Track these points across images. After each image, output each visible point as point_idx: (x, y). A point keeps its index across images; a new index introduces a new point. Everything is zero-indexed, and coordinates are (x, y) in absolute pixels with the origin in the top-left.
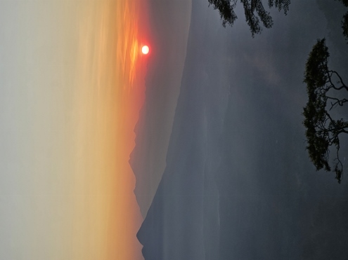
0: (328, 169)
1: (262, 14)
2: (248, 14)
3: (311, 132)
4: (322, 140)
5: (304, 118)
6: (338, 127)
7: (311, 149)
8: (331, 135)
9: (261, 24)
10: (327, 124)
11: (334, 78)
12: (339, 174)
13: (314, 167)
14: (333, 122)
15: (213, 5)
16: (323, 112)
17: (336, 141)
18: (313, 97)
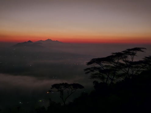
0: (51, 88)
1: (88, 72)
2: (89, 69)
3: (61, 84)
8: (60, 89)
9: (86, 72)
10: (63, 89)
12: (50, 91)
13: (52, 85)
14: (63, 90)
15: (91, 60)
17: (58, 91)
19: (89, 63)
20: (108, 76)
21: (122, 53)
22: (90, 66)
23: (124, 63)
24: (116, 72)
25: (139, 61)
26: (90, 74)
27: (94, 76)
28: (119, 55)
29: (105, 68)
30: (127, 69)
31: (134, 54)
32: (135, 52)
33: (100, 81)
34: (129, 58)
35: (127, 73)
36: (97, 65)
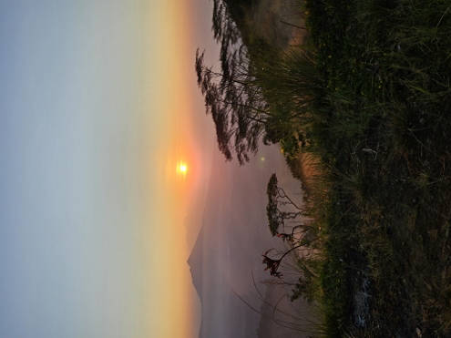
1: (246, 156)
2: (239, 156)
3: (270, 218)
4: (275, 222)
5: (267, 212)
6: (283, 215)
7: (270, 226)
8: (280, 219)
11: (281, 192)
13: (271, 235)
16: (276, 208)
17: (283, 223)
18: (271, 200)
19: (228, 155)
20: (253, 119)
21: (205, 94)
22: (234, 154)
23: (225, 91)
24: (244, 103)
25: (221, 62)
26: (250, 154)
27: (254, 146)
28: (210, 100)
29: (236, 126)
31: (208, 73)
32: (203, 70)
33: (262, 134)
34: (216, 81)
36: (233, 139)
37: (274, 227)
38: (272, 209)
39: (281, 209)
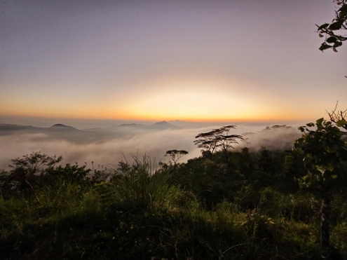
0: (166, 154)
2: (196, 141)
3: (173, 151)
4: (171, 153)
5: (175, 150)
9: (195, 143)
11: (182, 155)
12: (165, 156)
13: (167, 151)
15: (198, 134)
17: (171, 155)
19: (197, 137)
20: (211, 146)
21: (220, 129)
22: (197, 139)
25: (232, 135)
26: (197, 145)
27: (200, 146)
28: (218, 131)
29: (208, 140)
30: (223, 141)
31: (228, 130)
32: (229, 128)
33: (205, 150)
34: (225, 134)
35: (223, 144)
36: (203, 138)
37: (169, 152)
38: (176, 152)
39: (176, 155)
